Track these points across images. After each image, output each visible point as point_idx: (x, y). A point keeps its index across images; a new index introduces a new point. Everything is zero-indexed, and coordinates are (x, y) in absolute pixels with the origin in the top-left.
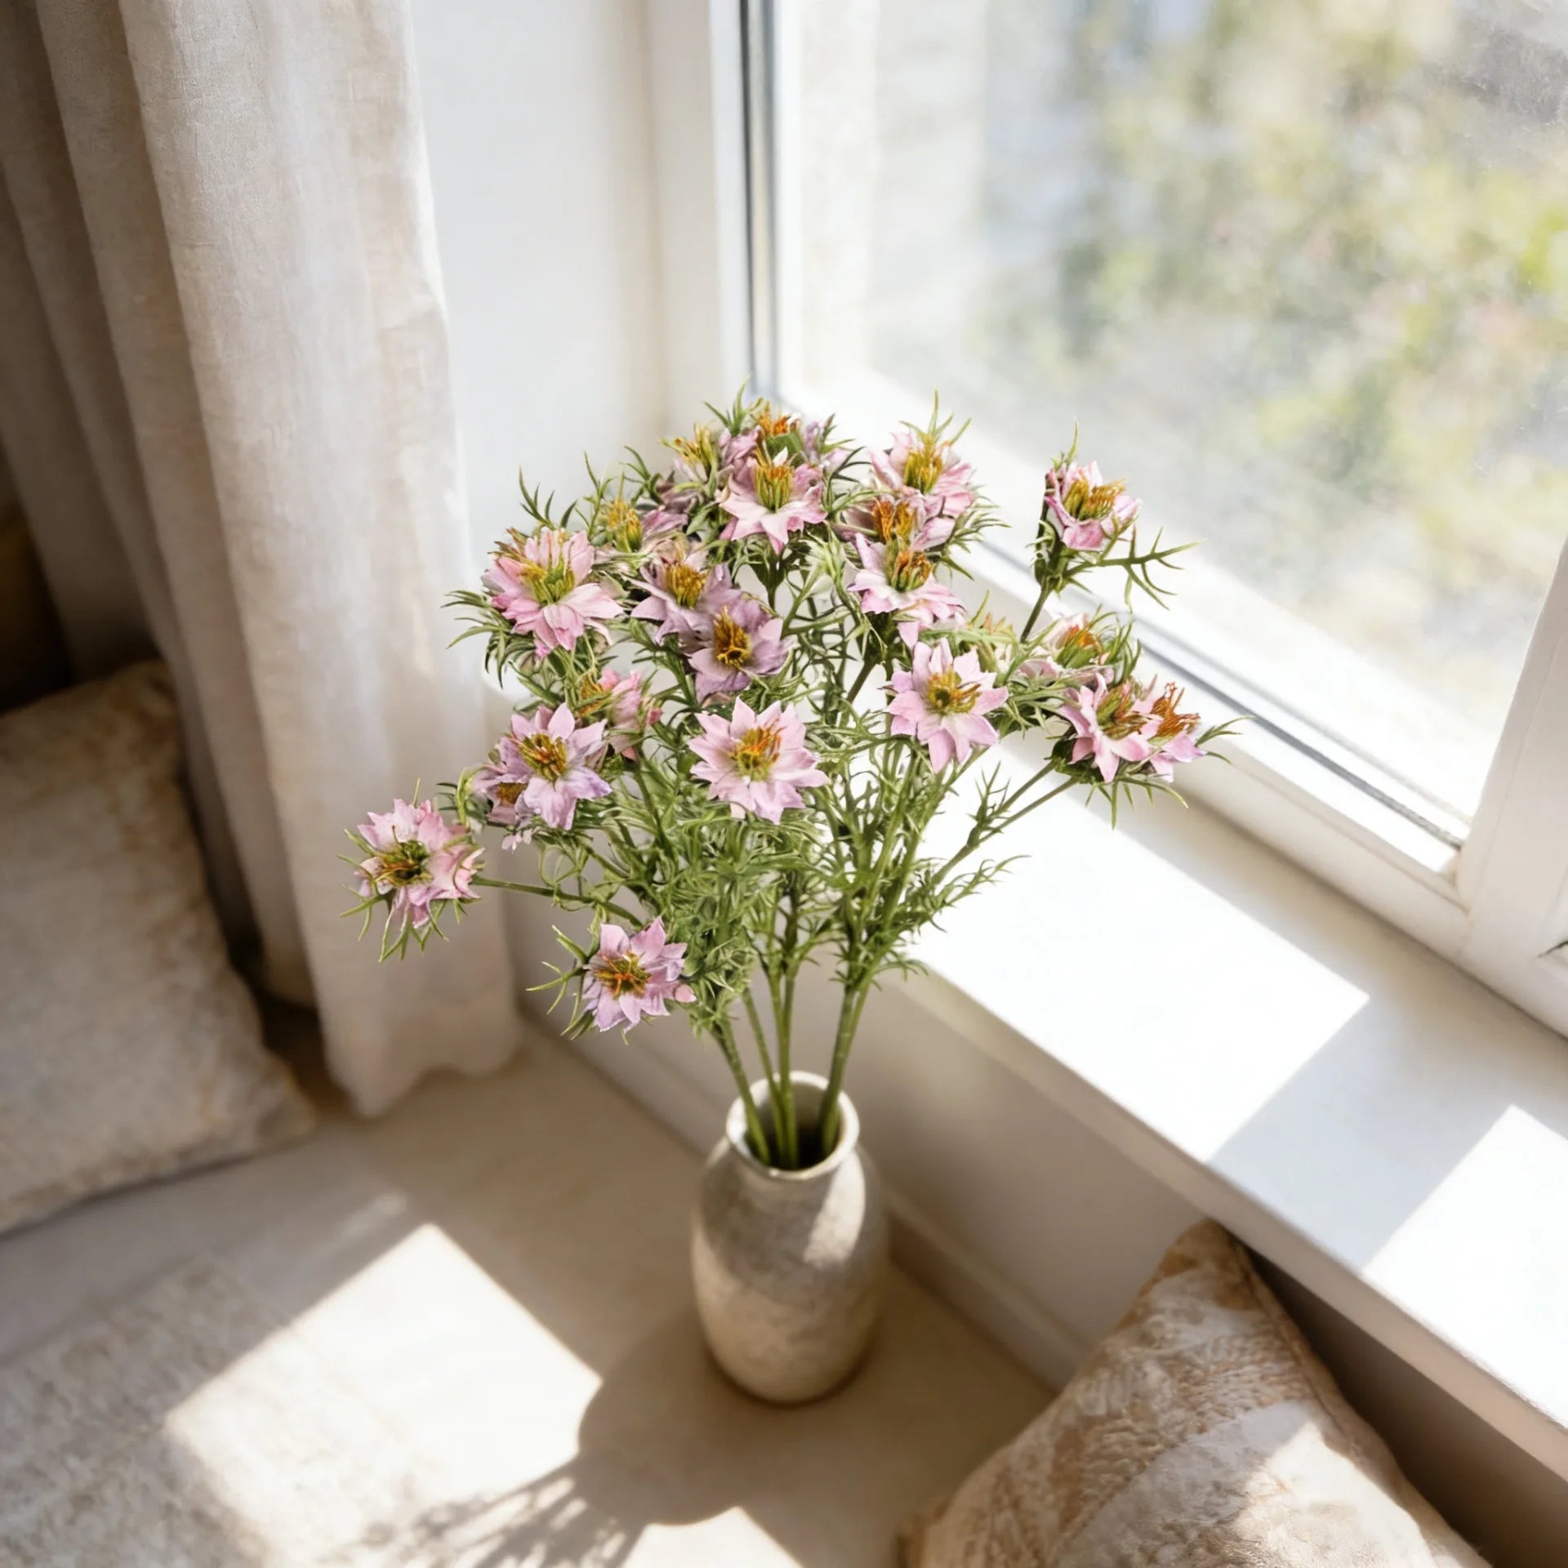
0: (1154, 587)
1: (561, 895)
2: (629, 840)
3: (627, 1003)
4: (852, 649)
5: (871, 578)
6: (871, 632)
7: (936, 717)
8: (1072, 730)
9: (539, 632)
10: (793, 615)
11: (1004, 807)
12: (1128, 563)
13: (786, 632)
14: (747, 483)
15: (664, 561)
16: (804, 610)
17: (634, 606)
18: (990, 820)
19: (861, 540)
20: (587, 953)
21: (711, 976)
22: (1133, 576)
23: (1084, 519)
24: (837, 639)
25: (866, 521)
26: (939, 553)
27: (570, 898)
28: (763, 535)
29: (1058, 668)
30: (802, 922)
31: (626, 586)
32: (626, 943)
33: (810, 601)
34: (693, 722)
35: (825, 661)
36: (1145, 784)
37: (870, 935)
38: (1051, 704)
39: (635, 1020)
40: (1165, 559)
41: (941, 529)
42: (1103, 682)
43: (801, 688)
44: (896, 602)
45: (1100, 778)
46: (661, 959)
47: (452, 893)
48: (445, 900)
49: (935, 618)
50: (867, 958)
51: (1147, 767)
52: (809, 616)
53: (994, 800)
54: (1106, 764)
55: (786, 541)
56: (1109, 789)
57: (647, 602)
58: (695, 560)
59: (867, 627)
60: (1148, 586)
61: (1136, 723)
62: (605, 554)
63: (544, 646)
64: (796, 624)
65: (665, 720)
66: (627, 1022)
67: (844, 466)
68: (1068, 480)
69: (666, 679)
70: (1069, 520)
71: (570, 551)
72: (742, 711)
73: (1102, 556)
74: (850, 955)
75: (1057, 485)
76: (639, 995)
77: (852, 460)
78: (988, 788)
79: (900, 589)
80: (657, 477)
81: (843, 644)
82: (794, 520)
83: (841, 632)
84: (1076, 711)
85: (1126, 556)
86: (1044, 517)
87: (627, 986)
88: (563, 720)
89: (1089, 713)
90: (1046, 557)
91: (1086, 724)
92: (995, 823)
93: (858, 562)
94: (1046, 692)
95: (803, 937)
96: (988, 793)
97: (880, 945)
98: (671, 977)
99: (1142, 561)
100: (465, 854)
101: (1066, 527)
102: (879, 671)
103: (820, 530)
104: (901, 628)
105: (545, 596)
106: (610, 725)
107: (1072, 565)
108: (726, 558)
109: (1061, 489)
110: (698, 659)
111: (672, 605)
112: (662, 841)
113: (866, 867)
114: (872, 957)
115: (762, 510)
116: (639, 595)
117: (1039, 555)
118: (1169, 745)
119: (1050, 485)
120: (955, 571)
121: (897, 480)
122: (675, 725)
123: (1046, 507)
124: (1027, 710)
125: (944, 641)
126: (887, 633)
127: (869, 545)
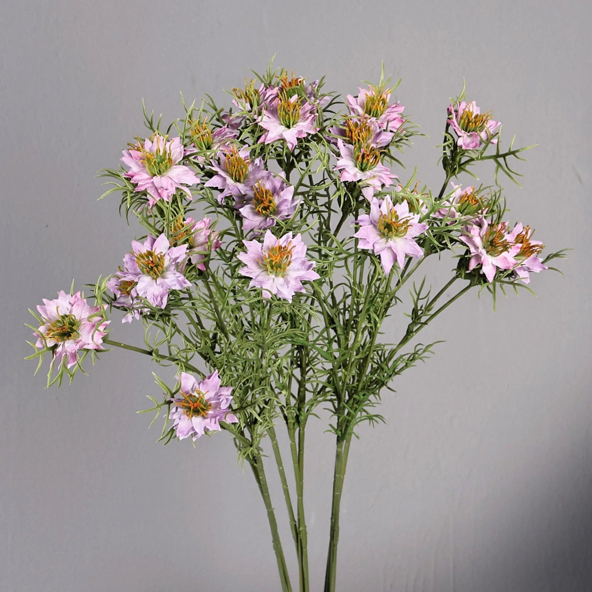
0: (512, 172)
1: (158, 356)
2: (200, 323)
3: (198, 422)
4: (335, 205)
5: (345, 162)
6: (346, 194)
7: (384, 240)
8: (468, 252)
9: (151, 191)
10: (301, 184)
11: (428, 308)
12: (496, 157)
13: (296, 194)
14: (274, 112)
15: (225, 155)
16: (306, 181)
17: (207, 180)
18: (420, 318)
19: (340, 142)
20: (174, 391)
21: (249, 410)
22: (499, 164)
23: (469, 132)
24: (326, 200)
25: (342, 133)
26: (386, 151)
27: (163, 357)
28: (284, 140)
29: (458, 214)
30: (308, 386)
31: (202, 169)
32: (196, 385)
33: (310, 177)
34: (241, 246)
35: (319, 212)
36: (512, 283)
37: (350, 397)
38: (454, 235)
39: (200, 432)
40: (516, 154)
41: (386, 138)
42: (486, 223)
43: (305, 227)
44: (360, 175)
45: (485, 281)
46: (218, 396)
47: (91, 347)
48: (88, 350)
49: (383, 185)
50: (349, 414)
51: (513, 274)
52: (309, 184)
53: (422, 303)
54: (489, 271)
55: (296, 143)
56: (491, 287)
57: (215, 178)
58: (244, 153)
59: (343, 191)
60: (509, 172)
61: (506, 247)
62: (192, 150)
63: (153, 198)
64: (302, 189)
65: (223, 247)
66: (196, 433)
67: (330, 104)
68: (461, 112)
69: (225, 223)
70: (461, 133)
71: (170, 147)
72: (269, 238)
73: (482, 153)
74: (338, 411)
75: (454, 114)
76: (204, 418)
77: (334, 102)
78: (418, 295)
79: (362, 170)
80: (222, 110)
81: (330, 203)
82: (300, 132)
83: (328, 195)
84: (470, 239)
85: (495, 154)
86: (447, 131)
87: (196, 412)
88: (163, 243)
89: (478, 241)
90: (449, 153)
91: (477, 248)
92: (423, 319)
93: (338, 155)
94: (450, 227)
95: (309, 396)
96: (418, 299)
97: (356, 404)
98: (224, 406)
99: (504, 156)
100: (100, 323)
101: (459, 137)
102: (350, 217)
103: (317, 138)
104: (364, 191)
105: (156, 171)
106: (191, 248)
107: (464, 160)
108: (260, 154)
109: (456, 116)
110: (245, 211)
111: (230, 181)
112: (220, 326)
113: (346, 348)
114: (352, 412)
115: (283, 128)
116: (210, 175)
117: (445, 154)
118: (527, 262)
119: (450, 113)
120: (393, 161)
121: (361, 111)
122: (230, 250)
123: (448, 125)
124: (440, 238)
125: (388, 197)
126: (355, 194)
127: (344, 146)
